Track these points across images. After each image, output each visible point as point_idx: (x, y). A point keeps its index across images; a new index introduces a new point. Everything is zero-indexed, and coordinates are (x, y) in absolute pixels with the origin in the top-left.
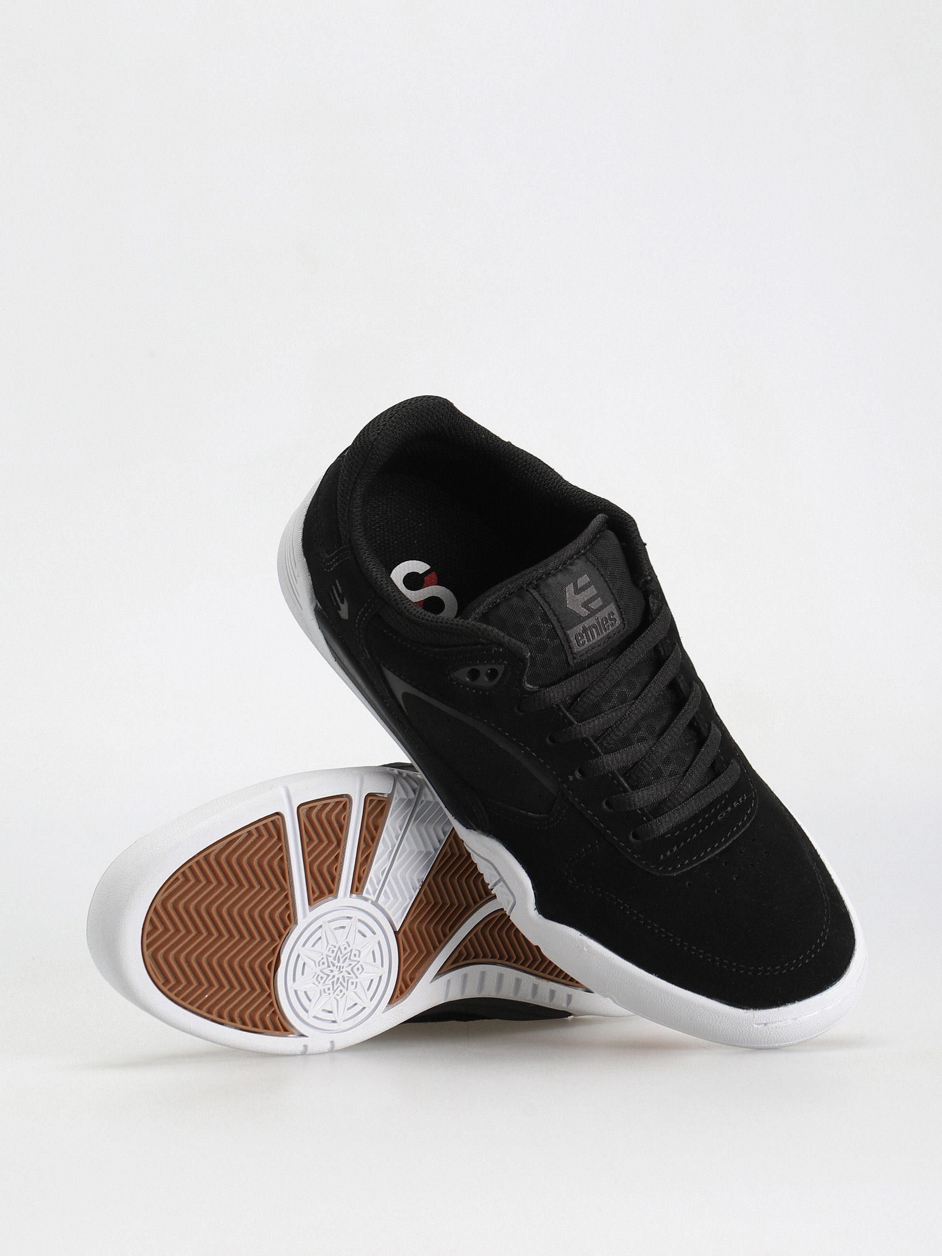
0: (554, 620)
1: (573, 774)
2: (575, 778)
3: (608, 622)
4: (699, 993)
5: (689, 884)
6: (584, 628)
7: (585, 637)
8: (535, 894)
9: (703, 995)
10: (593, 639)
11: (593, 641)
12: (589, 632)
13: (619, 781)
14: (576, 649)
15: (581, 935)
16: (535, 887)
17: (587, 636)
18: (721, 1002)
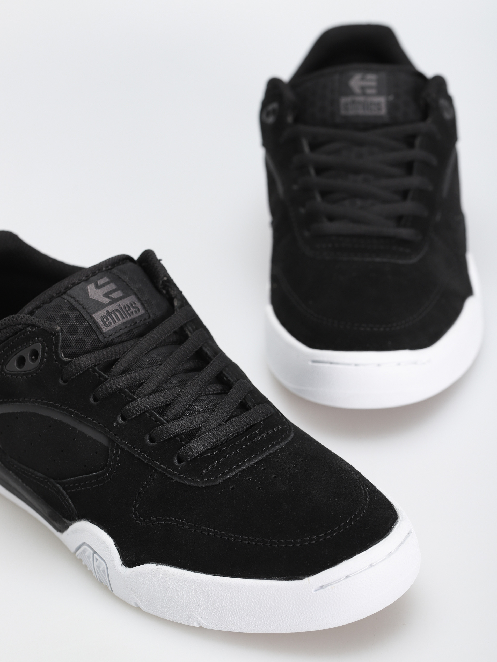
0: (79, 308)
1: (115, 420)
2: (118, 424)
3: (131, 309)
4: (259, 578)
5: (233, 488)
6: (108, 311)
7: (110, 319)
8: (118, 550)
9: (263, 578)
10: (118, 321)
11: (118, 323)
12: (113, 315)
13: (155, 417)
14: (105, 329)
15: (156, 566)
16: (117, 544)
17: (113, 319)
18: (280, 580)
